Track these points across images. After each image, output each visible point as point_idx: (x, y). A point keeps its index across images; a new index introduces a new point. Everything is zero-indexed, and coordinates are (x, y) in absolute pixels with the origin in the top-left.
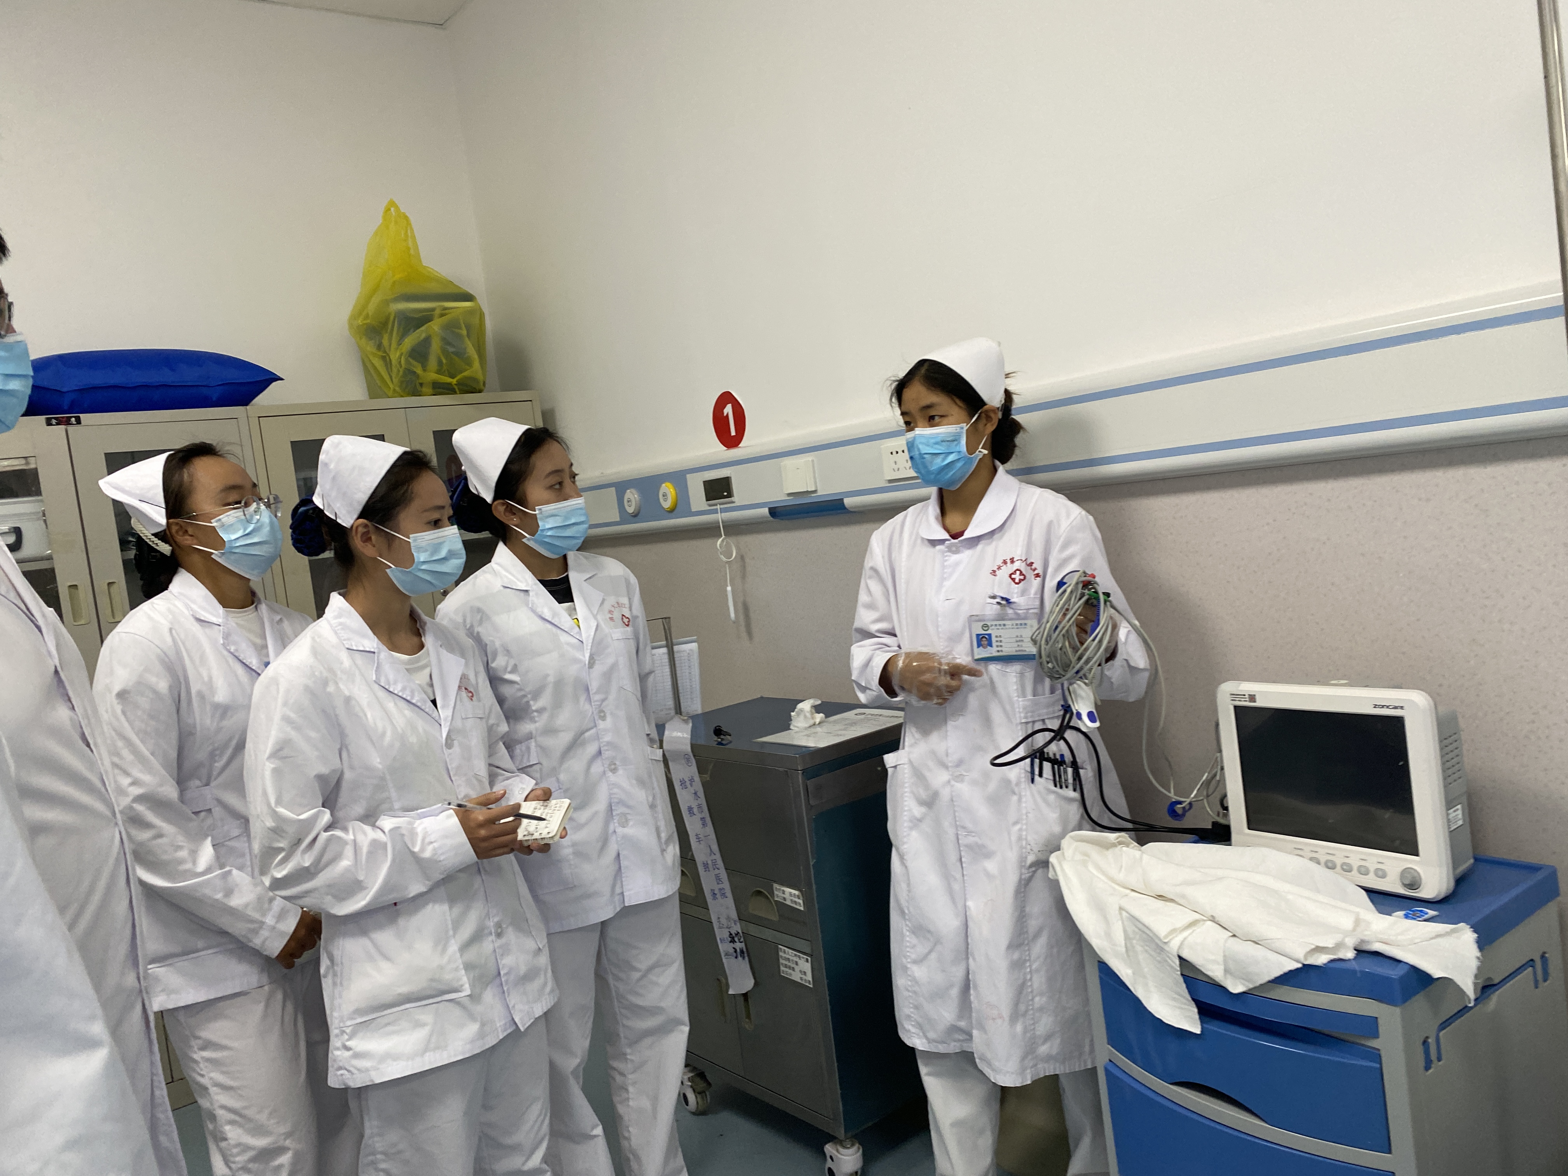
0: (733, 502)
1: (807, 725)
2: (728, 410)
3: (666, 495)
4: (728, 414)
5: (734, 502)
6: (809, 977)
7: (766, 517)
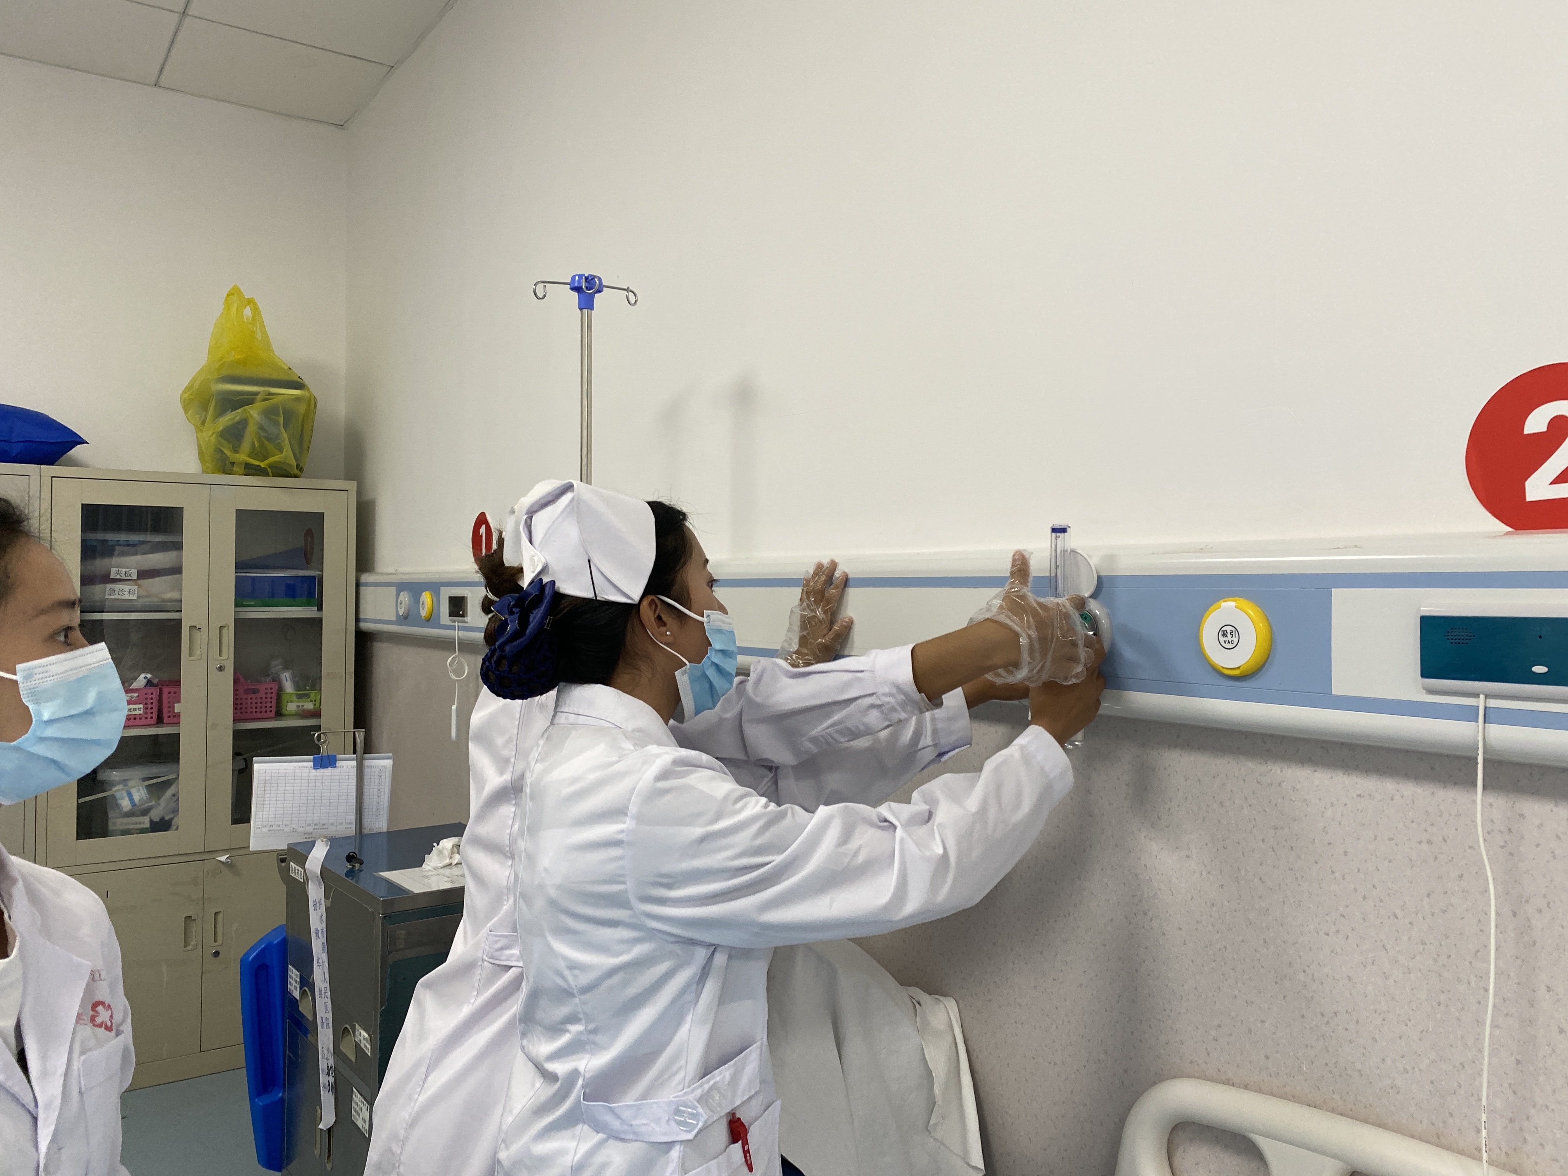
1: (440, 865)
2: (483, 530)
3: (425, 604)
4: (482, 535)
5: (467, 622)
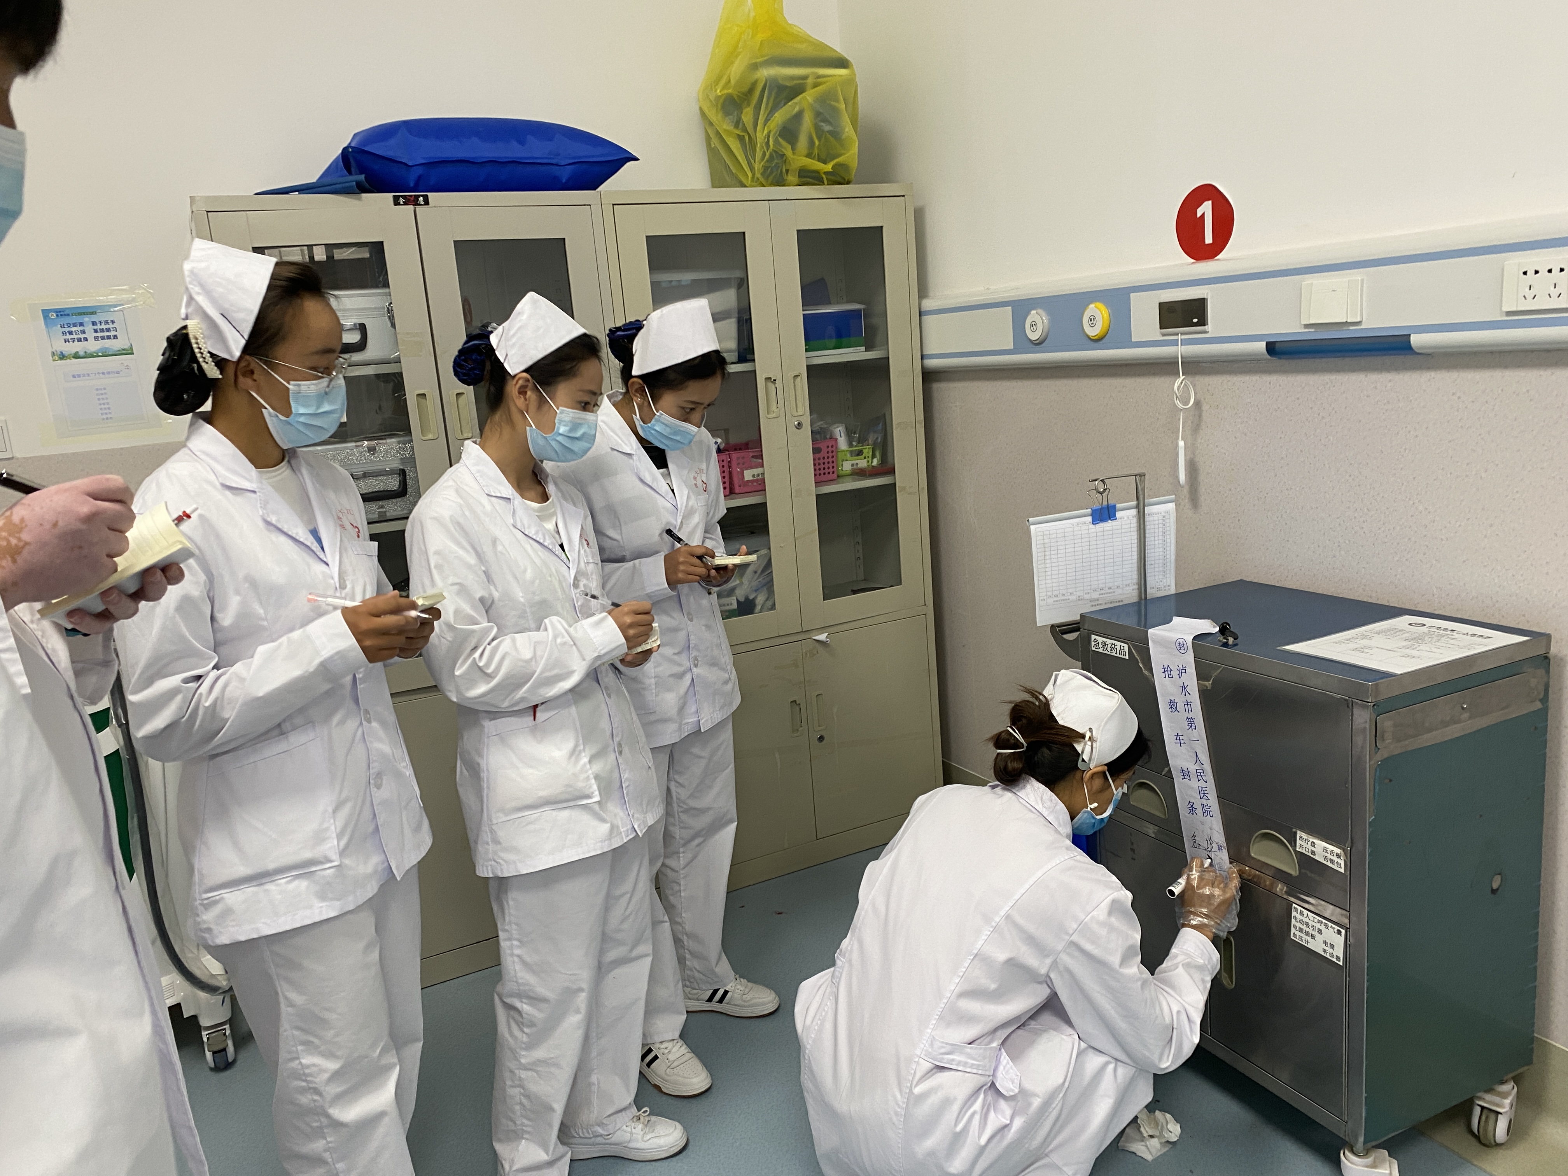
0: (1206, 332)
2: (1206, 209)
3: (1095, 319)
4: (1203, 215)
5: (1208, 332)
6: (1339, 951)
7: (1263, 354)
